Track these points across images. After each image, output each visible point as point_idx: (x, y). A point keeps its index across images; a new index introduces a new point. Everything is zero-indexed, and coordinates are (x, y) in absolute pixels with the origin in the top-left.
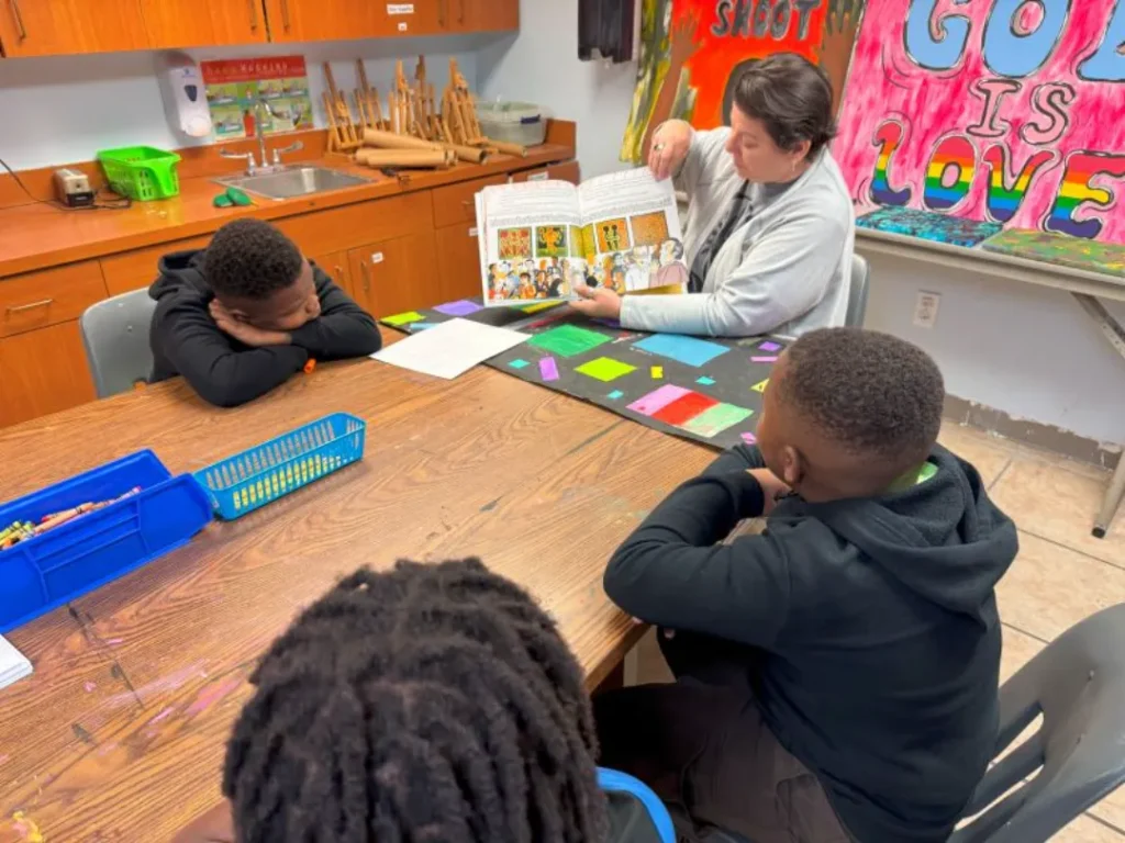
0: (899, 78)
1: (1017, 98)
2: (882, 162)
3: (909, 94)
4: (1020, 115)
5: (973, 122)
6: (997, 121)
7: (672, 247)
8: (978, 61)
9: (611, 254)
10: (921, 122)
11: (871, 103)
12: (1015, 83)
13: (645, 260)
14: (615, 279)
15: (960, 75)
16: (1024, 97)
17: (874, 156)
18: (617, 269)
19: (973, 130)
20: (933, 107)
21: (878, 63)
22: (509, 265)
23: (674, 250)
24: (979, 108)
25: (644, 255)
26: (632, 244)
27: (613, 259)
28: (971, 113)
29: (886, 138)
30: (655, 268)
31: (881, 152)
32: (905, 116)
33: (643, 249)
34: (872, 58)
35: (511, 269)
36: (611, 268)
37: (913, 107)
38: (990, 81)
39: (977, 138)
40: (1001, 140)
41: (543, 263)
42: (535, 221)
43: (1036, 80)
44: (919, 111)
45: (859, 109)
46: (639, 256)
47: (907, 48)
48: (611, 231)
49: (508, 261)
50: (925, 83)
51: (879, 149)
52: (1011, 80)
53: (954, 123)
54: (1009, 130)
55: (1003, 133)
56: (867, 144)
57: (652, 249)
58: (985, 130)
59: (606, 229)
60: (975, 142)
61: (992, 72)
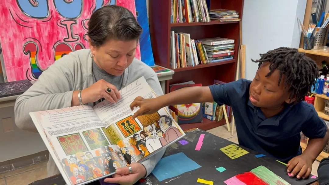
0: (24, 23)
1: (77, 26)
2: (33, 61)
3: (33, 30)
4: (81, 32)
5: (65, 37)
6: (74, 35)
7: (165, 120)
8: (56, 13)
9: (132, 136)
10: (43, 40)
11: (15, 36)
12: (74, 21)
13: (153, 132)
14: (140, 149)
15: (51, 20)
16: (79, 25)
17: (28, 59)
18: (139, 142)
19: (66, 40)
20: (46, 34)
21: (10, 17)
22: (75, 158)
23: (166, 122)
24: (64, 31)
25: (151, 130)
26: (142, 127)
27: (134, 138)
28: (62, 33)
29: (29, 49)
30: (160, 134)
31: (30, 57)
32: (35, 39)
33: (149, 127)
34: (6, 16)
35: (78, 160)
36: (135, 144)
37: (37, 35)
38: (65, 21)
39: (70, 43)
40: (78, 41)
41: (97, 152)
42: (80, 129)
43: (81, 19)
44: (40, 36)
45: (10, 39)
46: (149, 132)
47: (22, 11)
48: (126, 125)
49: (74, 156)
50: (38, 24)
51: (28, 55)
52: (72, 19)
53: (58, 38)
54: (80, 38)
55: (78, 40)
56: (22, 55)
57: (154, 126)
58: (71, 39)
59: (123, 124)
60: (69, 44)
61: (64, 17)
